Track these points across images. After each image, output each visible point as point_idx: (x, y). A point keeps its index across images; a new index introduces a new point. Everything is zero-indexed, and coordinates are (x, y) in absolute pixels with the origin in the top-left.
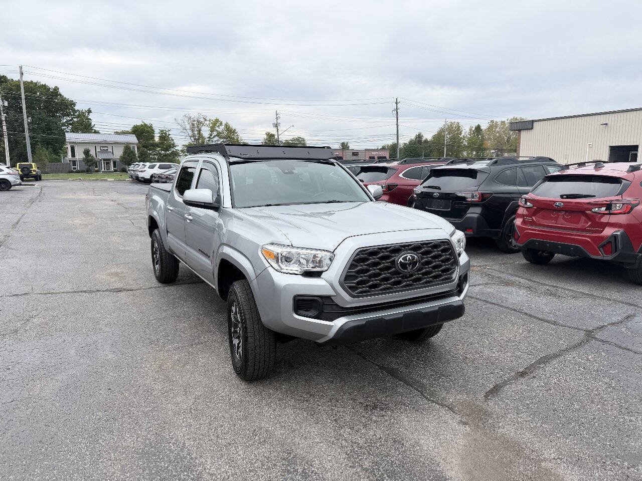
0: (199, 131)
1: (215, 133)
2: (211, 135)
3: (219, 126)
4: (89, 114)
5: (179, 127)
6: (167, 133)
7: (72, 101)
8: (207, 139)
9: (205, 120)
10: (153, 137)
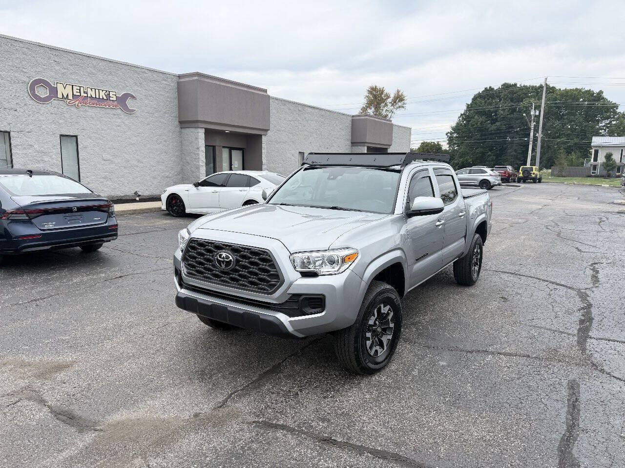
7: (615, 103)
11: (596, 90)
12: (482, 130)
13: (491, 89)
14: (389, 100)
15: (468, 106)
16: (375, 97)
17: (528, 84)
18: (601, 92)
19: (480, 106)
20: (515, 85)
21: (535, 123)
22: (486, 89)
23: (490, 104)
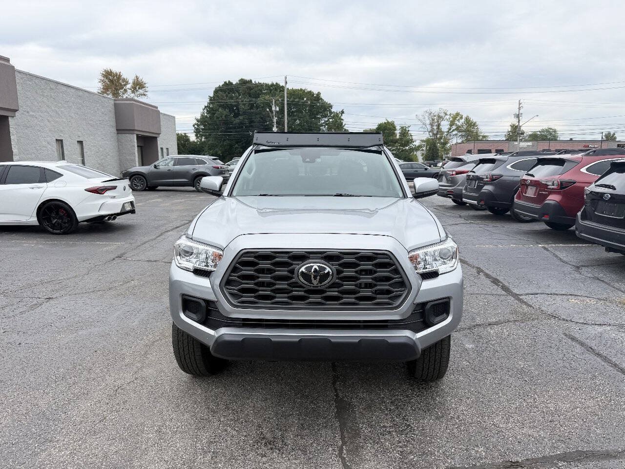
0: (439, 125)
1: (454, 127)
2: (450, 129)
3: (459, 120)
4: (342, 115)
5: (419, 123)
6: (407, 129)
7: (330, 104)
8: (446, 134)
9: (446, 114)
10: (394, 134)
11: (315, 92)
12: (226, 123)
13: (230, 83)
14: (129, 86)
15: (211, 99)
16: (111, 81)
17: (262, 81)
18: (319, 94)
19: (222, 99)
20: (251, 81)
21: (276, 118)
22: (225, 83)
23: (232, 98)
